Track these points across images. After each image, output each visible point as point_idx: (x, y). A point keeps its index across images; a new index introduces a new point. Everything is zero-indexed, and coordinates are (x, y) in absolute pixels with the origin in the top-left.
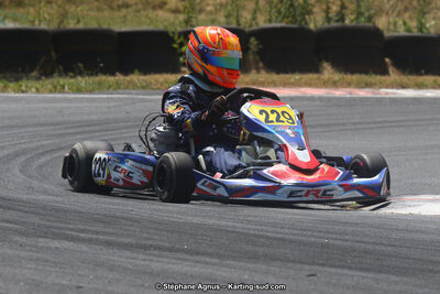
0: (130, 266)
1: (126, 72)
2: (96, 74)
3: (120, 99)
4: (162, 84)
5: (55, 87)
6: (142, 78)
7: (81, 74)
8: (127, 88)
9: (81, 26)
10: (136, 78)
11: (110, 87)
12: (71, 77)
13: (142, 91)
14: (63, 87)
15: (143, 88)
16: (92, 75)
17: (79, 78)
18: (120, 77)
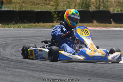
0: (38, 77)
1: (38, 22)
2: (30, 23)
3: (36, 30)
4: (48, 26)
5: (18, 27)
6: (43, 24)
7: (26, 23)
8: (39, 27)
9: (26, 10)
10: (41, 24)
11: (34, 26)
12: (23, 24)
13: (43, 28)
14: (21, 27)
15: (43, 27)
16: (29, 23)
17: (25, 24)
18: (37, 24)
